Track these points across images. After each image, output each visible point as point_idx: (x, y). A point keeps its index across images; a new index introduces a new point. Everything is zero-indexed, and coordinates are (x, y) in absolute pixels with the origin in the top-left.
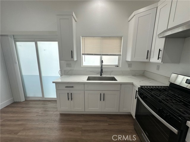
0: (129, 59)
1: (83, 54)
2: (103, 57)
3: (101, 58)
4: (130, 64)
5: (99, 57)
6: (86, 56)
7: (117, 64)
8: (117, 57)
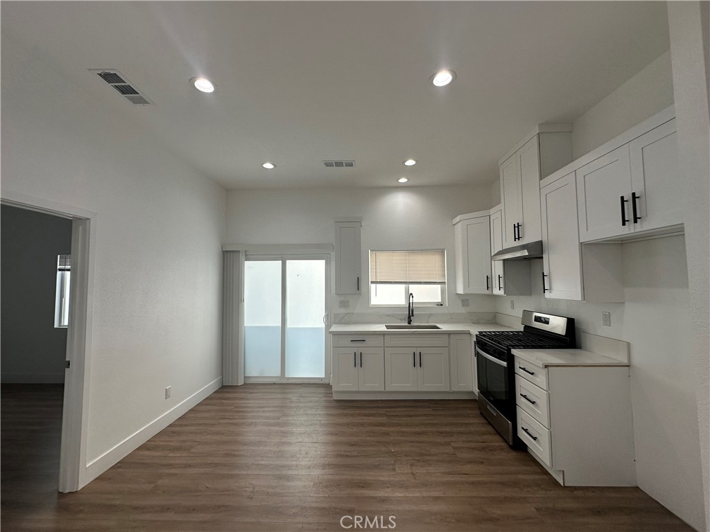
0: (460, 290)
1: (372, 282)
2: (411, 286)
3: (407, 290)
4: (465, 300)
5: (403, 286)
6: (379, 286)
7: (439, 300)
8: (439, 286)
